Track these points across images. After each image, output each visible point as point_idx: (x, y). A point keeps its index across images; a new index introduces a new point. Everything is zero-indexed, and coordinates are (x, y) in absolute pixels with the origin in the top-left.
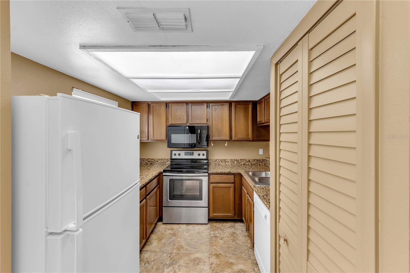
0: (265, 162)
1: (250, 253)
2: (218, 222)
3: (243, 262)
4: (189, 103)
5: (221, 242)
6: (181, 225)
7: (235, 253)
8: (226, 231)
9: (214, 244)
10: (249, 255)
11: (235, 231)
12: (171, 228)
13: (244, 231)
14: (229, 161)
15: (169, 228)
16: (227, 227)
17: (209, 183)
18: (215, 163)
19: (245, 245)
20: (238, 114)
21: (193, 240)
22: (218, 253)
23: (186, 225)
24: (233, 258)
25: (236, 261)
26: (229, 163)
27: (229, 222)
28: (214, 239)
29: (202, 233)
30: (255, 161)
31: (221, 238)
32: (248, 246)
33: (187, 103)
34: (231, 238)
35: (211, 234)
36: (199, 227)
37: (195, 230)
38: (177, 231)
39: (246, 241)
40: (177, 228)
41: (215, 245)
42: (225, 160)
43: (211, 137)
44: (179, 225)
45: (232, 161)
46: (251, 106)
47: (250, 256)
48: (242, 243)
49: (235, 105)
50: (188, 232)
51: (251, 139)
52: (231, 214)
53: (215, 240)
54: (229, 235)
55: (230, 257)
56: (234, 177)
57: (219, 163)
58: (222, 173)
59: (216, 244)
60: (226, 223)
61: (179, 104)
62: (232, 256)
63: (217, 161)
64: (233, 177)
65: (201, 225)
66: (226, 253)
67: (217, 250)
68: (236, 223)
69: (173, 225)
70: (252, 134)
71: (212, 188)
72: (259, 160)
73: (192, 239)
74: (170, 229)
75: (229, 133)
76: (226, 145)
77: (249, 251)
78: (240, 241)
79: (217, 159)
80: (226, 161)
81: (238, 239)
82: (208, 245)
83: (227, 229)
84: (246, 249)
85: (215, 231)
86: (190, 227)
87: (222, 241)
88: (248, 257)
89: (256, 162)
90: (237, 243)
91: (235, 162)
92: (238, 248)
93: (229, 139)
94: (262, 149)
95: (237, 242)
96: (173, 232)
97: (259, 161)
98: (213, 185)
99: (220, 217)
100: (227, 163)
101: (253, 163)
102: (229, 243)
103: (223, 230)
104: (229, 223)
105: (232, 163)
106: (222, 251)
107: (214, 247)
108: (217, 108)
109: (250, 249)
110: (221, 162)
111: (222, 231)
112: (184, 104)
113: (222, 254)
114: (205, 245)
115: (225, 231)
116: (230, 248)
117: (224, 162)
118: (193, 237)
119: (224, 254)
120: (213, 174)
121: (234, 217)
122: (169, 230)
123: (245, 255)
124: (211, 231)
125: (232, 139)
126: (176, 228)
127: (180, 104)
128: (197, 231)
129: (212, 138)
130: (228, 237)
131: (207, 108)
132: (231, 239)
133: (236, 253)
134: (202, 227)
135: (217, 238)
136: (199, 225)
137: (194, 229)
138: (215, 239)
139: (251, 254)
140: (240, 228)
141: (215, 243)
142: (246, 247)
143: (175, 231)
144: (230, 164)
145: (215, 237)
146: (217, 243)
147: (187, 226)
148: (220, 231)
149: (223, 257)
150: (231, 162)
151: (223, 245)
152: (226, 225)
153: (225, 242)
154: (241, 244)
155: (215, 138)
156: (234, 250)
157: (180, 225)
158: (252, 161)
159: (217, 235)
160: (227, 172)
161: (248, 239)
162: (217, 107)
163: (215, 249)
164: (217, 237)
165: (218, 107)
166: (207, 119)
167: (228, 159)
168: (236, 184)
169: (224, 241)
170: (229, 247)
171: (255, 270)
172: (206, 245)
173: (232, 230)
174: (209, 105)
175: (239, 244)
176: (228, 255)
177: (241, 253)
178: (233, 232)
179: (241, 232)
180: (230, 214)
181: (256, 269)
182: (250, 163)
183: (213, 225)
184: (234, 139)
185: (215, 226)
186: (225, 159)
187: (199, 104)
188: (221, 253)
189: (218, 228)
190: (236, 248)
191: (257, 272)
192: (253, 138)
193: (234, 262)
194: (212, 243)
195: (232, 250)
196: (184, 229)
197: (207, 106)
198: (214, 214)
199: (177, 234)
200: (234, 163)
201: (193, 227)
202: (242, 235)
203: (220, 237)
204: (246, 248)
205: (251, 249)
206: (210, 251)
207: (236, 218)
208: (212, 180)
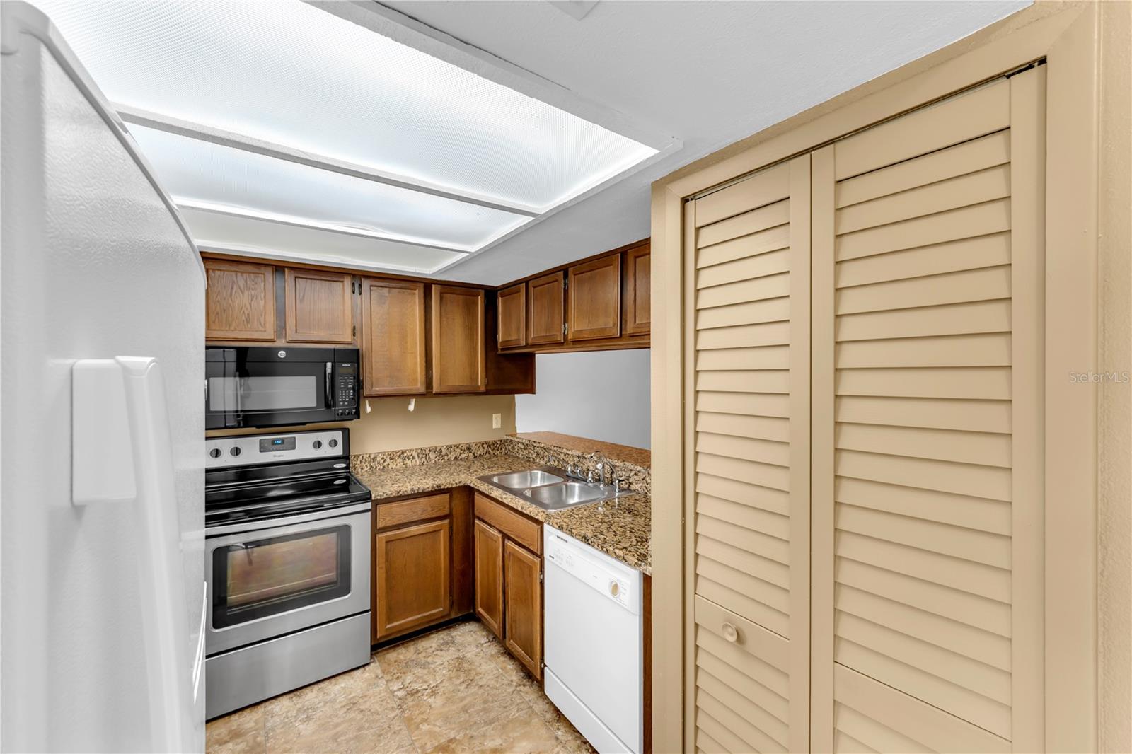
0: (507, 447)
1: (527, 699)
2: (398, 646)
3: (523, 731)
4: (286, 270)
5: (437, 702)
6: (267, 703)
7: (491, 717)
8: (436, 663)
9: (418, 720)
10: (526, 706)
11: (461, 655)
12: (230, 732)
13: (483, 644)
14: (415, 454)
15: (218, 735)
16: (433, 649)
17: (375, 530)
18: (371, 467)
19: (505, 682)
20: (447, 318)
21: (343, 738)
22: (443, 740)
23: (291, 695)
24: (492, 732)
25: (504, 737)
26: (414, 461)
27: (432, 634)
28: (411, 704)
29: (361, 701)
30: (484, 448)
31: (429, 691)
32: (512, 681)
33: (276, 266)
34: (458, 677)
35: (395, 691)
36: (343, 685)
37: (333, 701)
38: (262, 733)
39: (502, 669)
40: (256, 722)
41: (425, 721)
42: (403, 453)
43: (367, 385)
44: (261, 709)
45: (424, 454)
46: (483, 300)
47: (530, 707)
48: (492, 679)
49: (441, 293)
50: (308, 718)
51: (483, 389)
52: (441, 609)
53: (417, 705)
54: (449, 671)
55: (484, 736)
56: (451, 497)
57: (385, 464)
58: (416, 492)
59: (425, 717)
60: (424, 639)
61: (242, 267)
62: (487, 730)
63: (378, 459)
64: (448, 500)
65: (346, 677)
66: (466, 729)
67: (435, 732)
68: (452, 629)
69: (234, 717)
70: (484, 376)
71: (384, 545)
72: (494, 443)
73: (337, 733)
74: (227, 738)
75: (424, 373)
76: (411, 408)
77: (521, 696)
78: (487, 675)
79: (379, 453)
80: (405, 455)
81: (480, 674)
82: (401, 730)
83: (436, 655)
84: (513, 692)
85: (403, 675)
86: (311, 696)
87: (438, 697)
88: (526, 713)
89: (486, 448)
90: (481, 686)
91: (432, 455)
92: (490, 699)
93: (422, 390)
94: (499, 415)
95: (480, 683)
96: (247, 746)
97: (492, 446)
98: (386, 537)
99: (407, 629)
100: (408, 462)
101: (479, 453)
102: (460, 695)
103: (424, 664)
104: (432, 636)
105: (423, 460)
106: (453, 729)
107: (424, 728)
108: (386, 297)
109: (522, 688)
110: (391, 459)
111: (424, 668)
112: (263, 269)
113: (458, 738)
114: (389, 734)
115: (433, 666)
116: (470, 708)
117: (398, 461)
118: (337, 726)
119: (462, 734)
120: (389, 500)
121: (449, 615)
122: (226, 742)
123: (518, 711)
124: (391, 680)
125: (432, 389)
126: (252, 724)
127: (249, 268)
128: (341, 702)
129: (372, 387)
130: (450, 679)
131: (354, 293)
132: (461, 680)
133: (493, 715)
134: (352, 682)
135: (419, 694)
136: (340, 679)
137: (328, 698)
138: (413, 700)
139: (530, 701)
140: (469, 638)
141: (422, 713)
142: (510, 685)
143: (255, 738)
144: (418, 463)
145: (413, 695)
146: (425, 712)
147: (294, 698)
148: (419, 671)
149: (462, 744)
150: (421, 456)
151: (446, 709)
152: (428, 646)
153: (448, 699)
154: (492, 683)
155: (381, 388)
156: (484, 709)
157: (263, 705)
158: (477, 447)
159: (416, 686)
160: (430, 489)
161: (504, 661)
162: (387, 294)
163: (430, 732)
164: (418, 691)
165: (389, 292)
166: (354, 328)
167: (412, 448)
168: (455, 519)
169: (444, 697)
170: (465, 706)
171: (560, 738)
172: (395, 733)
173: (449, 655)
174: (360, 286)
175: (488, 686)
176: (475, 734)
177: (505, 707)
178: (457, 658)
179: (479, 650)
180: (437, 610)
181: (560, 733)
182: (471, 455)
183: (386, 661)
184: (439, 391)
185: (395, 662)
186: (404, 449)
187: (323, 278)
188: (452, 736)
189: (407, 665)
190: (485, 702)
191: (566, 741)
192: (486, 386)
193: (501, 745)
194: (410, 719)
195: (478, 712)
196: (289, 714)
197: (354, 284)
198: (389, 624)
199: (268, 745)
200: (429, 458)
201: (321, 694)
202: (483, 658)
203: (426, 689)
204: (511, 690)
205: (524, 685)
206: (417, 744)
207: (453, 616)
208: (384, 519)
